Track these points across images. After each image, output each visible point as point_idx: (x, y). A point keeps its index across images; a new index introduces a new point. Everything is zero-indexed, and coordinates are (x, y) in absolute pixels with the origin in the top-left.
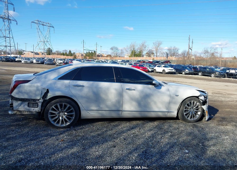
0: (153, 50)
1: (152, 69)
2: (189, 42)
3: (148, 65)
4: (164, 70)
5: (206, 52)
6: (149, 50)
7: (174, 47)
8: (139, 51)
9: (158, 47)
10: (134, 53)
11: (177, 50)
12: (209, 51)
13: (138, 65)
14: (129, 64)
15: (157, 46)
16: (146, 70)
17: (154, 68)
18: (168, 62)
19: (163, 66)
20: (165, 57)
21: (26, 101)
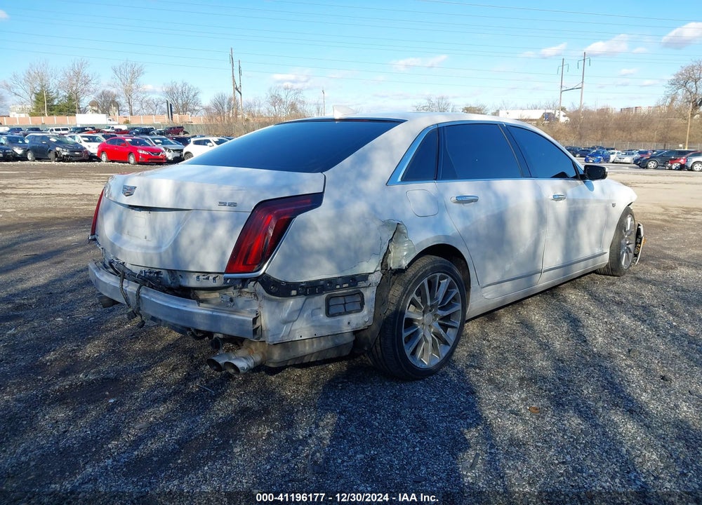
0: (114, 91)
1: (174, 151)
2: (233, 69)
3: (157, 141)
5: (276, 100)
6: (103, 93)
7: (185, 84)
8: (65, 94)
9: (132, 82)
10: (48, 102)
11: (193, 93)
12: (283, 95)
13: (127, 140)
14: (87, 139)
15: (129, 80)
16: (161, 157)
17: (182, 150)
18: (178, 129)
19: (216, 142)
20: (166, 116)
21: (320, 293)
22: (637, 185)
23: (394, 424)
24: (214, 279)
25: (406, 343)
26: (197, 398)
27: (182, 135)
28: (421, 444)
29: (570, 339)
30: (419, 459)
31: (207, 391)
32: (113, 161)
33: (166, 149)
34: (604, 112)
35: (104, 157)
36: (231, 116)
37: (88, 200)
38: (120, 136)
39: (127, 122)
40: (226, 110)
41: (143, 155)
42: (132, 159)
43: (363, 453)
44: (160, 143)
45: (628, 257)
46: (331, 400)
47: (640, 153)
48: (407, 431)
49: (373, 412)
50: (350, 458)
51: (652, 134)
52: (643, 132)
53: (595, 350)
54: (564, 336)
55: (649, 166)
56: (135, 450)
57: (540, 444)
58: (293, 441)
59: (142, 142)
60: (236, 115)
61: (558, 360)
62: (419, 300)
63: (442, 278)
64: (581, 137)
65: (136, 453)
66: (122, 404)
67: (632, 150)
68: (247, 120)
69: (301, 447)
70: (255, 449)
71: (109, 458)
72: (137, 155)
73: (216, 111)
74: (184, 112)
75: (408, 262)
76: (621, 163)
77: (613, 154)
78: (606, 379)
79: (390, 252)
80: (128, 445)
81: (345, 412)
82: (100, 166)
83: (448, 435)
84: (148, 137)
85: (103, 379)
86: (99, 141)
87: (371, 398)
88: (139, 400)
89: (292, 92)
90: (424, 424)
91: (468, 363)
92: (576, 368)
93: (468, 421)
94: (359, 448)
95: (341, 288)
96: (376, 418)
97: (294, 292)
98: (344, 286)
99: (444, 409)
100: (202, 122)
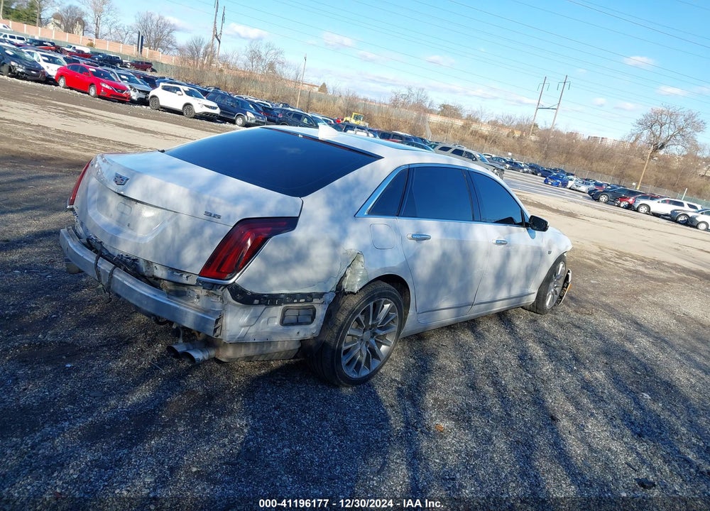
0: (83, 8)
1: (139, 91)
2: (216, 14)
3: (123, 77)
4: (187, 105)
5: (255, 56)
6: (70, 7)
7: (161, 18)
11: (169, 29)
12: (263, 52)
13: (91, 69)
14: (46, 59)
16: (125, 96)
17: (148, 93)
18: (145, 65)
19: (185, 92)
20: (135, 47)
21: (279, 304)
22: (584, 218)
23: (320, 425)
24: (187, 277)
25: (344, 354)
26: (148, 374)
27: (149, 73)
28: (340, 446)
29: (485, 369)
30: (336, 460)
31: (158, 369)
32: (71, 89)
33: (131, 87)
34: (572, 136)
35: (62, 82)
36: (205, 62)
37: (44, 134)
38: (82, 62)
39: (91, 45)
40: (201, 55)
41: (105, 89)
42: (93, 91)
43: (290, 447)
44: (125, 80)
45: (553, 299)
46: (268, 394)
47: (596, 184)
48: (330, 433)
49: (303, 411)
50: (278, 450)
51: (611, 168)
52: (603, 164)
53: (503, 382)
54: (480, 365)
55: (601, 199)
56: (89, 417)
57: (438, 461)
58: (230, 428)
59: (106, 75)
60: (211, 62)
61: (470, 387)
62: (362, 319)
63: (386, 303)
64: (546, 156)
65: (90, 419)
66: (77, 370)
67: (589, 180)
68: (221, 71)
69: (237, 435)
70: (197, 430)
71: (65, 421)
72: (99, 88)
73: (189, 54)
74: (155, 48)
75: (360, 288)
76: (576, 190)
77: (571, 180)
78: (506, 410)
79: (346, 276)
80: (83, 410)
81: (279, 407)
82: (57, 92)
83: (364, 441)
84: (113, 70)
85: (61, 342)
86: (58, 63)
87: (303, 399)
88: (94, 369)
89: (273, 51)
90: (345, 429)
91: (393, 377)
92: (484, 397)
93: (383, 431)
94: (287, 443)
95: (298, 302)
96: (305, 417)
97: (256, 301)
98: (301, 301)
99: (364, 417)
100: (173, 63)
